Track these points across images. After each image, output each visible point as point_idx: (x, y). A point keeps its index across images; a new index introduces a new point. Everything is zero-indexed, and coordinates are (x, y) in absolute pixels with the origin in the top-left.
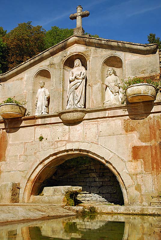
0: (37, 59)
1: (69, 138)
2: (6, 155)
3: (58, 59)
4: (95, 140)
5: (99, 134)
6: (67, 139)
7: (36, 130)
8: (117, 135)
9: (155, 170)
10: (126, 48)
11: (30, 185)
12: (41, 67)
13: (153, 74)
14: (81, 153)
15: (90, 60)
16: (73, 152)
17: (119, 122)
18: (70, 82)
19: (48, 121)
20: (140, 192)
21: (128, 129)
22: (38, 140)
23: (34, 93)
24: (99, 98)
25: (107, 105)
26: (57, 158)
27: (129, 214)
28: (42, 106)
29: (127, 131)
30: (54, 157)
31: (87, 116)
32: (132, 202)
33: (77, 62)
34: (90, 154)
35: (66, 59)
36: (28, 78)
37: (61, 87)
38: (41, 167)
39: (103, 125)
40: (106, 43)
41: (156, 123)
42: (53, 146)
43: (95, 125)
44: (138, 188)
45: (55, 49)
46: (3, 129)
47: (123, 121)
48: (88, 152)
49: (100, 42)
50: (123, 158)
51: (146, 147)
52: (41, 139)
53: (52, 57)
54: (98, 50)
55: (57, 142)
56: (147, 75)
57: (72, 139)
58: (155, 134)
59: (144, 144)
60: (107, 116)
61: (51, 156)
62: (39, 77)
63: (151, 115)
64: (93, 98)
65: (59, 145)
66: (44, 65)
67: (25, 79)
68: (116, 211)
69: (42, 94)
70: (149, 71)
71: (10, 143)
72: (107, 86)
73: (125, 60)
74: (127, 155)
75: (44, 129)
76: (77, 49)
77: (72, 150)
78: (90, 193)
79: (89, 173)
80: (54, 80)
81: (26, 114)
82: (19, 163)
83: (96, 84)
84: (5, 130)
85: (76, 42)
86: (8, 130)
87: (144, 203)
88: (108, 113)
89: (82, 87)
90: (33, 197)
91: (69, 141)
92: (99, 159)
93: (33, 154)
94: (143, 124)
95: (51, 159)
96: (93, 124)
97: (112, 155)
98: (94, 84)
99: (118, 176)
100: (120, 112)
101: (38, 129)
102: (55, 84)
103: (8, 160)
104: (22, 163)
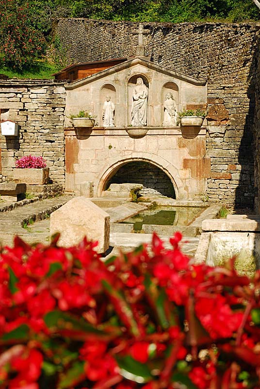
0: (103, 74)
1: (134, 149)
2: (78, 158)
3: (122, 75)
4: (155, 152)
5: (159, 148)
6: (133, 149)
7: (105, 139)
8: (173, 149)
9: (199, 176)
10: (182, 77)
11: (102, 184)
12: (106, 81)
13: (202, 103)
14: (144, 160)
15: (152, 82)
16: (137, 160)
17: (174, 139)
18: (134, 100)
19: (116, 132)
20: (188, 192)
21: (181, 146)
22: (108, 148)
23: (101, 104)
24: (159, 118)
25: (165, 125)
26: (124, 163)
27: (180, 206)
28: (110, 119)
29: (180, 147)
30: (122, 162)
31: (149, 132)
32: (182, 198)
33: (140, 80)
34: (151, 162)
35: (130, 77)
36: (95, 90)
37: (127, 104)
38: (110, 170)
39: (162, 140)
40: (166, 71)
41: (201, 142)
42: (121, 154)
43: (155, 140)
44: (186, 188)
45: (120, 68)
46: (74, 136)
47: (178, 139)
48: (150, 160)
49: (160, 68)
50: (176, 167)
51: (193, 160)
52: (110, 147)
53: (116, 73)
54: (159, 73)
55: (124, 151)
56: (197, 103)
57: (137, 149)
58: (200, 151)
59: (192, 158)
60: (165, 134)
61: (119, 161)
63: (198, 136)
64: (154, 117)
65: (126, 153)
66: (109, 80)
67: (91, 90)
68: (171, 205)
69: (108, 106)
70: (199, 100)
71: (82, 148)
72: (165, 109)
73: (181, 88)
74: (180, 165)
75: (112, 139)
76: (139, 70)
77: (137, 158)
78: (147, 188)
79: (146, 172)
80: (120, 96)
81: (95, 124)
82: (92, 166)
83: (156, 105)
84: (75, 137)
85: (139, 63)
86: (79, 137)
87: (190, 199)
88: (167, 132)
89: (144, 106)
90: (104, 192)
91: (134, 151)
92: (158, 166)
93: (104, 159)
94: (192, 143)
95: (119, 163)
96: (154, 139)
97: (168, 164)
99: (172, 179)
100: (176, 132)
101: (107, 138)
102: (121, 100)
103: (81, 163)
104: (93, 166)
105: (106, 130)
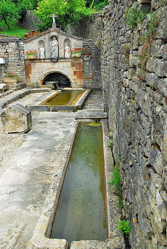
0: (39, 36)
2: (31, 72)
3: (47, 36)
4: (62, 69)
5: (64, 67)
8: (69, 67)
9: (80, 78)
10: (72, 37)
11: (41, 82)
12: (40, 39)
13: (81, 48)
14: (58, 72)
15: (59, 39)
16: (55, 72)
17: (70, 63)
18: (53, 47)
19: (46, 61)
20: (76, 84)
22: (43, 67)
23: (39, 49)
24: (63, 54)
25: (66, 57)
26: (50, 73)
29: (72, 66)
32: (74, 87)
33: (54, 38)
34: (61, 73)
35: (51, 37)
36: (36, 43)
37: (49, 48)
38: (45, 76)
39: (65, 64)
43: (62, 64)
45: (46, 33)
53: (44, 36)
54: (62, 36)
56: (79, 48)
59: (77, 71)
61: (48, 72)
64: (61, 53)
65: (50, 69)
67: (34, 43)
69: (42, 49)
70: (79, 46)
71: (32, 68)
72: (65, 50)
73: (72, 41)
74: (72, 74)
75: (44, 64)
76: (54, 34)
80: (46, 45)
82: (37, 75)
83: (62, 49)
85: (53, 31)
88: (66, 60)
89: (57, 50)
90: (43, 86)
91: (54, 68)
92: (64, 74)
93: (41, 72)
94: (77, 64)
95: (48, 74)
97: (68, 73)
99: (70, 80)
100: (70, 60)
101: (42, 63)
102: (47, 47)
103: (32, 74)
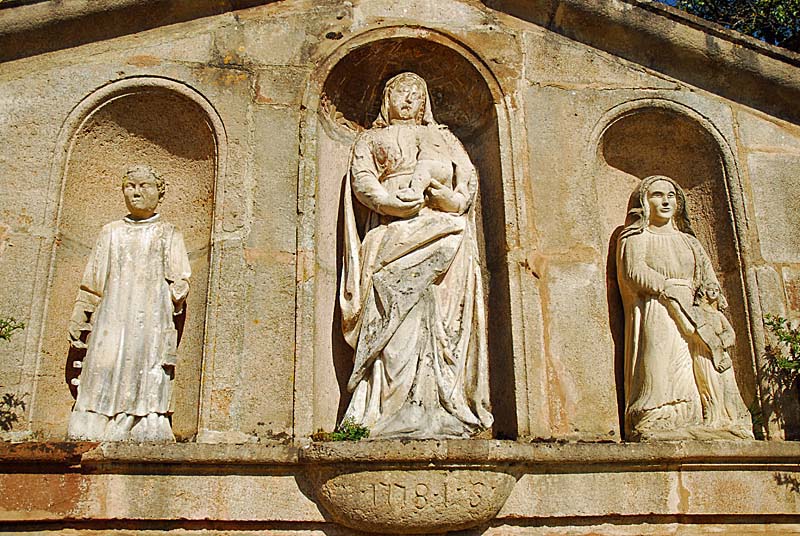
12: (141, 61)
28: (138, 367)
33: (408, 90)
35: (343, 53)
40: (635, 18)
53: (229, 17)
54: (565, 49)
60: (674, 510)
62: (108, 130)
64: (556, 358)
66: (164, 55)
73: (745, 150)
80: (249, 182)
83: (569, 265)
88: (682, 492)
98: (559, 264)
102: (257, 212)
105: (90, 468)
